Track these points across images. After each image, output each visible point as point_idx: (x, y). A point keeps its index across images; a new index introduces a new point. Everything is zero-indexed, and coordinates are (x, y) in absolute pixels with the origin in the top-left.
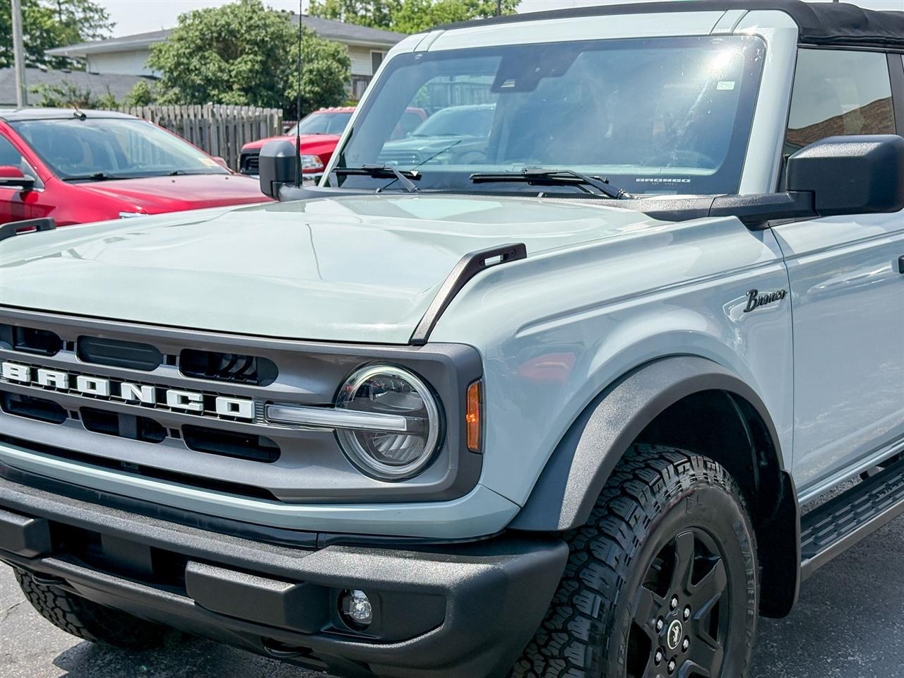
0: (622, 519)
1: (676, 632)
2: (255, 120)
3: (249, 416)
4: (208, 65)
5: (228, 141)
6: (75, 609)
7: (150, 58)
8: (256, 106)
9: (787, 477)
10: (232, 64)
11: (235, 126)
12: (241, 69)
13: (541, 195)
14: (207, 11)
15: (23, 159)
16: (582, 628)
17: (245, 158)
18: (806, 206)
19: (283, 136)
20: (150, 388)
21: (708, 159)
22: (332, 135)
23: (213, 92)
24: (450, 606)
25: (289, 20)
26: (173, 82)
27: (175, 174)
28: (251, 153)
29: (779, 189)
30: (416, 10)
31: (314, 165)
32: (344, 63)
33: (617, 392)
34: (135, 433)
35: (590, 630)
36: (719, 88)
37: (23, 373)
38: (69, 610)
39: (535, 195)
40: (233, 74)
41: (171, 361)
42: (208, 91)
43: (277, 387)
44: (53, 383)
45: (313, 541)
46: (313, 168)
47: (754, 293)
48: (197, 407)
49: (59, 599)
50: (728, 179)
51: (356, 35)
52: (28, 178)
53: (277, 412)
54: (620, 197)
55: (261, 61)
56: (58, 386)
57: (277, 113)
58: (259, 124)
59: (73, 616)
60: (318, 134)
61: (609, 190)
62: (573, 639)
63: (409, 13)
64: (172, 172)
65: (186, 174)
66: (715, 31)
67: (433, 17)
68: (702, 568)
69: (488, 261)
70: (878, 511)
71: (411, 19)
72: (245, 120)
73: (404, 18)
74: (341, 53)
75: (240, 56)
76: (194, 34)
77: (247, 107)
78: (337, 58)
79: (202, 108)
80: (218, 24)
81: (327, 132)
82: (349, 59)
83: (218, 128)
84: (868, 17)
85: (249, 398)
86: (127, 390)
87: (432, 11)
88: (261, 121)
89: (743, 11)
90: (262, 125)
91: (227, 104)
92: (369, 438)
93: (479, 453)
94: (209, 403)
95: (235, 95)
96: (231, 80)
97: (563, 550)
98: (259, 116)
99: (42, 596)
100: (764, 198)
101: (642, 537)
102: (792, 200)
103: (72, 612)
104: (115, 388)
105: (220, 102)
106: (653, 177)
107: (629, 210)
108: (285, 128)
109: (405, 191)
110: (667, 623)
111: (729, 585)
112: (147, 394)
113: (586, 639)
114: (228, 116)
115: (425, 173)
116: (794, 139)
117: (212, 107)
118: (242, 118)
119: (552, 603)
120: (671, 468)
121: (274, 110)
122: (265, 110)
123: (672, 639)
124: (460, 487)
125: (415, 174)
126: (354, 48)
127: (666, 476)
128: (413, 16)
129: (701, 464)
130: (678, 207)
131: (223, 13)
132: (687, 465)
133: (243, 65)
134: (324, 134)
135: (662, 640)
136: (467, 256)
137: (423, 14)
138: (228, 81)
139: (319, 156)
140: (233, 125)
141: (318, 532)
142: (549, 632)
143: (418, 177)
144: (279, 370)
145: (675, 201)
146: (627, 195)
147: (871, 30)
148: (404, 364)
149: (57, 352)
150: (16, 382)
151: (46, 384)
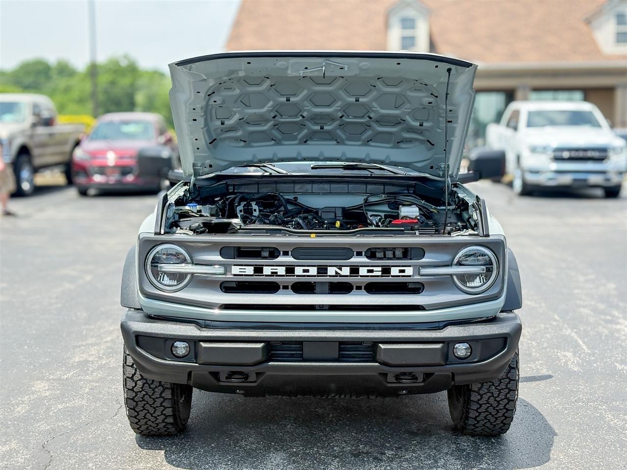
3: (411, 274)
18: (478, 177)
20: (348, 268)
24: (508, 340)
37: (249, 270)
41: (360, 254)
44: (276, 273)
45: (437, 324)
48: (380, 274)
53: (424, 271)
56: (278, 274)
85: (410, 266)
86: (332, 271)
92: (462, 277)
94: (386, 271)
102: (473, 175)
112: (346, 271)
144: (426, 251)
148: (486, 244)
149: (277, 258)
150: (242, 275)
151: (270, 274)
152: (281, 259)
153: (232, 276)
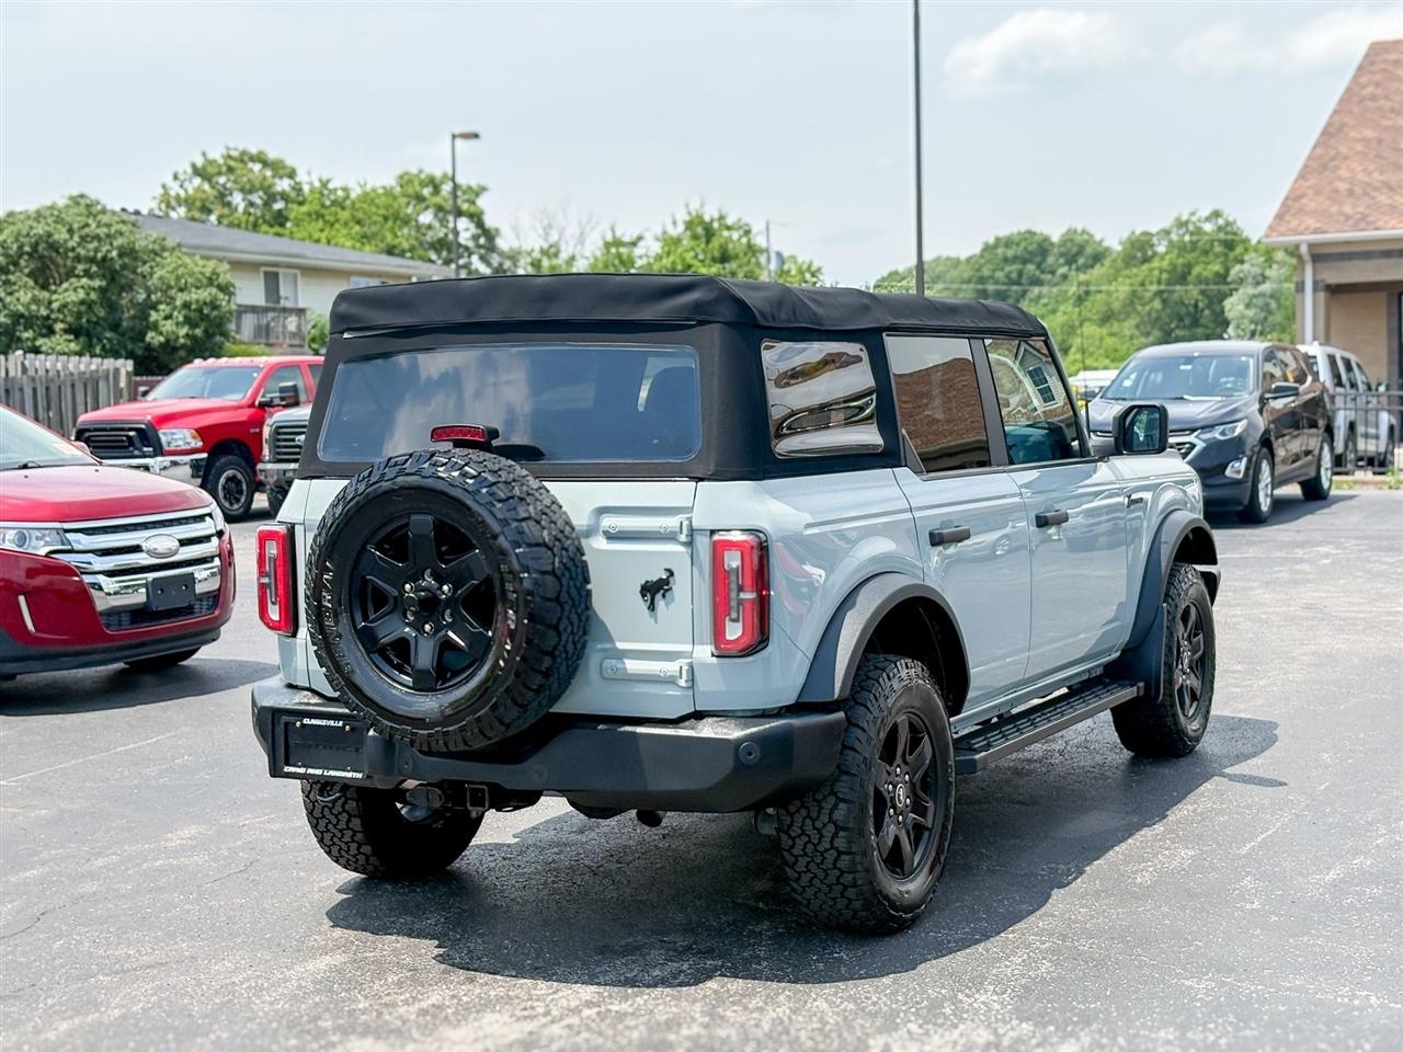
2: (91, 377)
4: (17, 295)
5: (49, 409)
8: (93, 356)
10: (55, 292)
11: (60, 387)
12: (69, 300)
17: (83, 434)
19: (140, 401)
22: (214, 400)
23: (26, 335)
25: (139, 227)
27: (25, 467)
28: (91, 427)
30: (328, 203)
31: (189, 443)
32: (226, 289)
40: (55, 306)
42: (18, 333)
46: (187, 447)
51: (238, 246)
55: (100, 287)
57: (125, 366)
58: (97, 383)
60: (192, 398)
63: (317, 207)
64: (21, 464)
65: (40, 467)
67: (355, 213)
71: (319, 216)
72: (76, 377)
73: (309, 214)
74: (222, 276)
75: (67, 280)
77: (77, 357)
78: (216, 283)
79: (7, 360)
80: (32, 233)
81: (206, 395)
82: (233, 286)
83: (35, 390)
87: (353, 203)
88: (99, 377)
90: (102, 384)
91: (47, 354)
95: (60, 341)
96: (53, 316)
98: (97, 371)
105: (36, 351)
108: (142, 389)
114: (47, 371)
117: (22, 358)
118: (72, 374)
121: (120, 362)
122: (106, 361)
126: (237, 265)
128: (323, 211)
131: (39, 216)
133: (71, 293)
134: (202, 397)
137: (338, 210)
138: (48, 318)
139: (196, 430)
140: (57, 384)
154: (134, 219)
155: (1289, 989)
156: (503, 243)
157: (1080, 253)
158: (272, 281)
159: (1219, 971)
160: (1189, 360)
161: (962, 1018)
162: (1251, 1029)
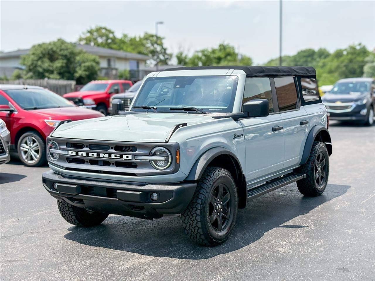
0: (207, 180)
1: (219, 207)
2: (65, 86)
3: (131, 158)
4: (44, 64)
6: (75, 215)
7: (20, 61)
8: (64, 80)
9: (244, 175)
10: (54, 63)
11: (57, 88)
12: (58, 66)
13: (187, 113)
14: (44, 44)
15: (10, 103)
16: (199, 207)
18: (246, 115)
19: (78, 92)
20: (107, 154)
21: (226, 104)
23: (47, 74)
24: (174, 194)
26: (30, 70)
27: (59, 107)
29: (241, 112)
32: (97, 63)
33: (206, 153)
34: (102, 165)
35: (201, 202)
36: (228, 88)
37: (74, 153)
38: (73, 215)
39: (186, 113)
40: (54, 67)
41: (112, 148)
42: (45, 74)
43: (137, 152)
44: (83, 155)
45: (144, 183)
46: (90, 104)
47: (235, 134)
48: (119, 158)
49: (71, 212)
50: (230, 109)
51: (100, 52)
52: (11, 109)
53: (137, 157)
54: (206, 113)
55: (66, 62)
56: (84, 155)
57: (73, 83)
59: (74, 216)
61: (203, 112)
62: (198, 203)
66: (227, 75)
68: (225, 193)
69: (179, 126)
70: (268, 188)
74: (96, 59)
76: (39, 52)
78: (95, 61)
80: (48, 48)
84: (264, 70)
85: (131, 155)
86: (102, 155)
88: (67, 86)
89: (233, 70)
90: (67, 88)
91: (52, 79)
92: (156, 162)
93: (179, 164)
94: (121, 156)
96: (54, 70)
97: (196, 184)
99: (66, 212)
100: (237, 114)
101: (212, 183)
102: (244, 114)
103: (74, 215)
104: (98, 155)
105: (50, 78)
106: (213, 109)
107: (207, 116)
108: (79, 88)
109: (153, 112)
110: (217, 204)
111: (231, 198)
112: (107, 156)
113: (200, 203)
114: (54, 84)
115: (158, 108)
116: (245, 100)
117: (47, 80)
119: (193, 197)
120: (217, 170)
122: (68, 81)
123: (218, 208)
124: (175, 171)
125: (155, 108)
127: (216, 172)
129: (224, 170)
130: (218, 116)
131: (50, 44)
132: (221, 170)
133: (59, 64)
135: (216, 208)
136: (175, 125)
139: (93, 99)
141: (145, 182)
142: (193, 203)
143: (156, 109)
144: (138, 149)
145: (218, 114)
146: (207, 113)
147: (265, 73)
148: (164, 146)
149: (83, 148)
150: (72, 155)
151: (80, 155)
152: (85, 149)
153: (69, 156)
154: (74, 45)
155: (371, 232)
156: (168, 52)
157: (323, 54)
158: (109, 61)
159: (354, 228)
160: (352, 83)
161: (293, 237)
162: (362, 240)
